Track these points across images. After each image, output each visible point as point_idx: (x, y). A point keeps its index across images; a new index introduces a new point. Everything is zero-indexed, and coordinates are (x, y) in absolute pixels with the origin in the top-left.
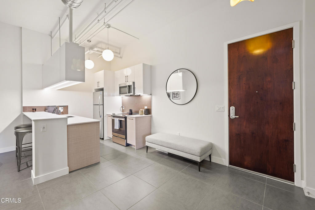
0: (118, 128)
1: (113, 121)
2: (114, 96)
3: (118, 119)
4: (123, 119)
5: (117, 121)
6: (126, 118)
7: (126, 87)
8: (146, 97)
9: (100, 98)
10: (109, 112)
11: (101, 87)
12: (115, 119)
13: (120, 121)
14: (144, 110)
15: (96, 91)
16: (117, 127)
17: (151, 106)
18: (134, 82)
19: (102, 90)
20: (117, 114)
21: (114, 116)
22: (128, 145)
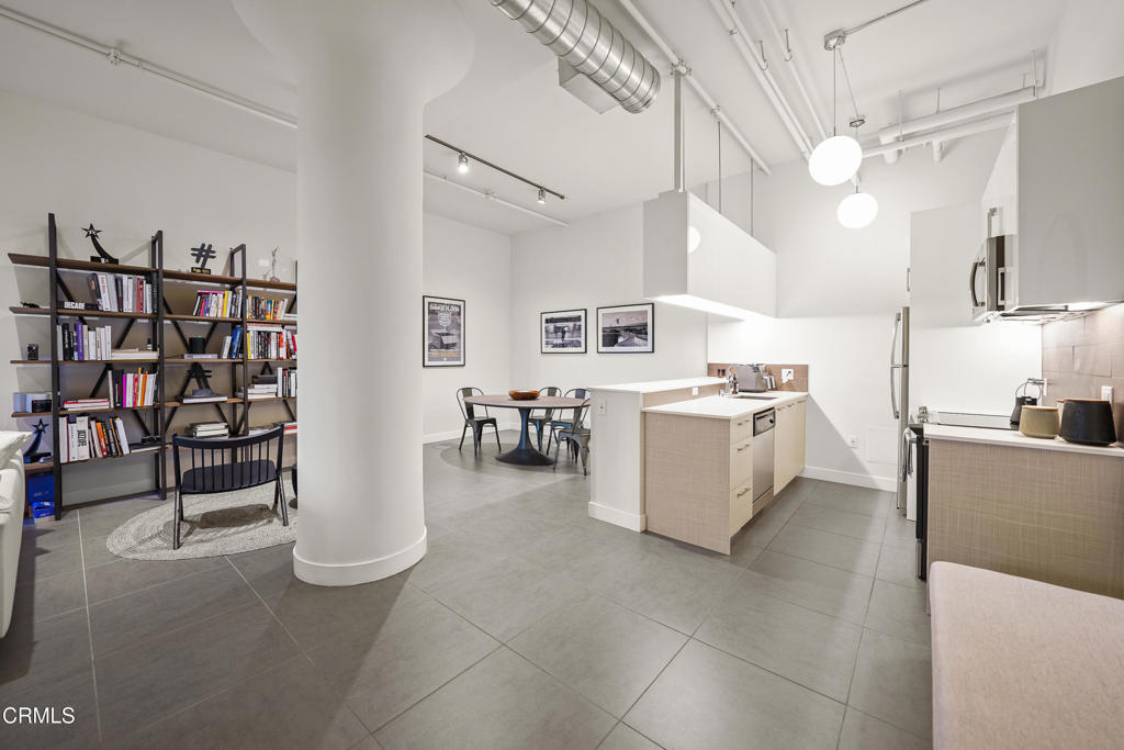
9: (896, 334)
14: (1061, 408)
18: (1000, 240)
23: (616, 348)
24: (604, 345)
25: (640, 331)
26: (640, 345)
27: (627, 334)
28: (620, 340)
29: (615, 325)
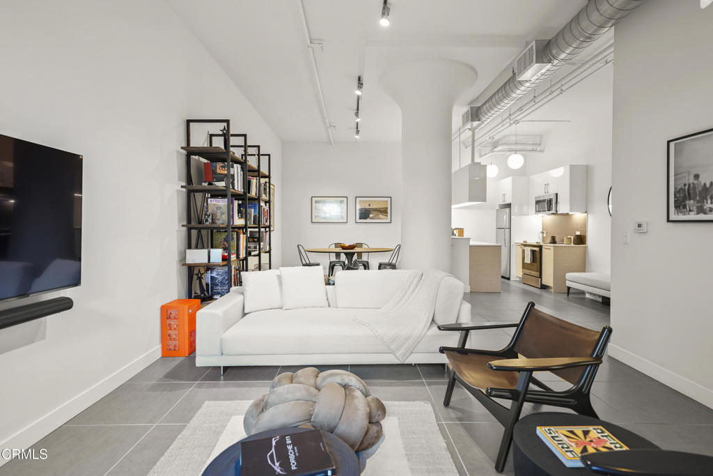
0: (529, 262)
1: (523, 251)
2: (527, 215)
3: (529, 248)
4: (537, 249)
5: (528, 251)
6: (541, 247)
7: (544, 201)
8: (578, 216)
9: (506, 217)
10: (518, 239)
11: (507, 202)
12: (526, 248)
13: (533, 252)
14: (572, 238)
15: (501, 208)
16: (528, 260)
17: (585, 232)
18: (557, 194)
19: (509, 206)
20: (529, 242)
21: (525, 245)
22: (544, 287)
23: (368, 220)
24: (360, 219)
25: (384, 211)
26: (383, 219)
27: (375, 213)
28: (371, 216)
29: (367, 207)
